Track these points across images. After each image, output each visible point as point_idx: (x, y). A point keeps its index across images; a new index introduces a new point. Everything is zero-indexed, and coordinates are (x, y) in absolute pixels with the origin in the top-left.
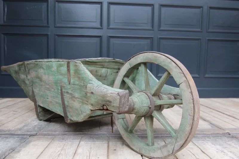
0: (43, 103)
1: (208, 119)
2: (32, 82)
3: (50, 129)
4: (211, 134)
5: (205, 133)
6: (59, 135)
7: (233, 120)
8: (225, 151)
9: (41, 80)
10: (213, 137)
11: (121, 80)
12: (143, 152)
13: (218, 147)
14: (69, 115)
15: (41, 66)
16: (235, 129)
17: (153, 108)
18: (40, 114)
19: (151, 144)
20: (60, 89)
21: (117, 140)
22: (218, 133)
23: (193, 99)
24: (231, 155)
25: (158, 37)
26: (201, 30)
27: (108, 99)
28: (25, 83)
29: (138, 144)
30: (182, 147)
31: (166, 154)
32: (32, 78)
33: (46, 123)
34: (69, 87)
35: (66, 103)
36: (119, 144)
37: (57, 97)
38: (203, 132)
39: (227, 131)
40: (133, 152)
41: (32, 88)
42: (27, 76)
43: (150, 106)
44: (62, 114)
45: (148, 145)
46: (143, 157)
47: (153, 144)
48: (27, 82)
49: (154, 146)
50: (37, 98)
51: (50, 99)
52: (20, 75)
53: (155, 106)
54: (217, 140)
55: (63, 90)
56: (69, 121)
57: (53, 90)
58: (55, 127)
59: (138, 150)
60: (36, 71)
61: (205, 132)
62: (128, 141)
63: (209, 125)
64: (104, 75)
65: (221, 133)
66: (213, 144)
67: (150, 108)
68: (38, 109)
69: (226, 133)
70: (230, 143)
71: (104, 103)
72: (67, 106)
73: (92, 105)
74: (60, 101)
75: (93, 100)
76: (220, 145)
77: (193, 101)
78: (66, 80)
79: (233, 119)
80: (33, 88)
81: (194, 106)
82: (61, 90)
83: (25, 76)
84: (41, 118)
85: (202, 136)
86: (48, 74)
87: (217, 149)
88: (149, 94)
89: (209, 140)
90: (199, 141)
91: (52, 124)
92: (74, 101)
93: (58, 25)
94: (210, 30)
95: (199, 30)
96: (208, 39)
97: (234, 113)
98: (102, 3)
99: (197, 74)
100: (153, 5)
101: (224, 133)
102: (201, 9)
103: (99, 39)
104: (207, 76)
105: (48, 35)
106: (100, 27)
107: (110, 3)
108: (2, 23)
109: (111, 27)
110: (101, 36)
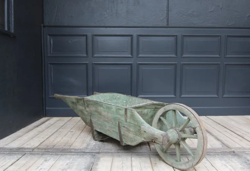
0: (100, 129)
2: (91, 113)
3: (106, 148)
4: (221, 152)
6: (115, 153)
7: (241, 140)
8: (227, 165)
9: (100, 114)
10: (221, 154)
11: (159, 118)
12: (174, 166)
13: (223, 162)
14: (124, 140)
15: (101, 105)
16: (240, 148)
17: (180, 139)
18: (96, 136)
19: (179, 161)
20: (118, 123)
21: (155, 157)
22: (226, 151)
23: (203, 137)
24: (230, 167)
25: (181, 63)
26: (220, 55)
27: (155, 137)
28: (83, 113)
29: (171, 160)
30: (197, 163)
31: (188, 167)
32: (91, 111)
33: (101, 143)
34: (125, 123)
35: (122, 133)
36: (157, 159)
37: (114, 128)
38: (215, 150)
40: (167, 165)
41: (90, 118)
42: (85, 108)
43: (179, 138)
44: (119, 140)
45: (177, 161)
46: (174, 169)
47: (180, 161)
48: (86, 113)
49: (181, 162)
50: (94, 125)
51: (108, 128)
52: (78, 105)
53: (181, 138)
54: (224, 157)
55: (120, 124)
56: (124, 144)
57: (111, 123)
58: (109, 146)
59: (171, 164)
60: (96, 107)
61: (217, 150)
62: (164, 158)
63: (221, 144)
64: (146, 113)
65: (228, 151)
66: (220, 160)
67: (178, 139)
68: (95, 132)
69: (232, 151)
70: (233, 159)
71: (153, 138)
72: (123, 135)
73: (145, 138)
74: (117, 131)
75: (145, 136)
76: (225, 161)
77: (203, 138)
78: (123, 119)
79: (241, 138)
80: (91, 118)
81: (204, 141)
82: (119, 124)
83: (83, 108)
84: (96, 139)
85: (214, 154)
86: (108, 112)
87: (222, 164)
88: (178, 131)
89: (218, 157)
90: (211, 157)
91: (106, 144)
92: (130, 133)
93: (95, 55)
94: (227, 56)
95: (218, 56)
96: (226, 64)
97: (244, 132)
98: (132, 35)
99: (216, 94)
100: (176, 36)
101: (231, 151)
102: (220, 37)
103: (130, 66)
104: (225, 96)
105: (87, 63)
106: (130, 56)
107: (139, 35)
108: (49, 55)
109: (140, 55)
110: (131, 64)
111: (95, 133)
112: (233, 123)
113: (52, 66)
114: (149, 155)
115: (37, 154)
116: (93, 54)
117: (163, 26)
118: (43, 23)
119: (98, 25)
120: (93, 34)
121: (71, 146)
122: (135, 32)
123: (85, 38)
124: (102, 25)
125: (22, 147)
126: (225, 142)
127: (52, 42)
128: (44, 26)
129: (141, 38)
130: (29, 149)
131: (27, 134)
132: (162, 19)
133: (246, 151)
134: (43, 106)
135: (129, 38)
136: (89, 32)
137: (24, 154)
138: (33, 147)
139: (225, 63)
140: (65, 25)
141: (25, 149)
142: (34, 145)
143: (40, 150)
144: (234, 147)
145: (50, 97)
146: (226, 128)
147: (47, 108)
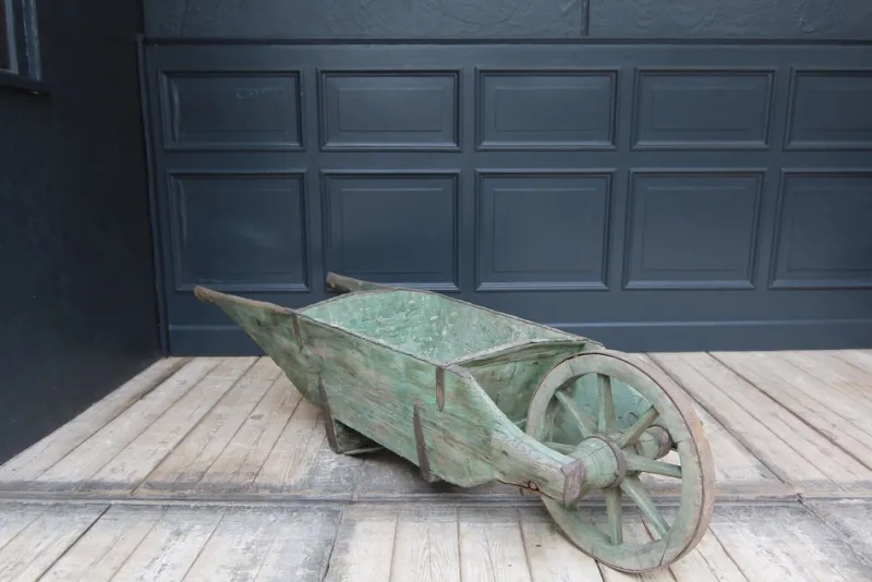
0: (352, 420)
1: (758, 444)
2: (321, 366)
3: (375, 481)
4: (756, 501)
5: (741, 496)
6: (403, 502)
7: (823, 451)
8: (777, 551)
9: (353, 374)
10: (759, 509)
11: (551, 397)
12: (599, 555)
13: (763, 539)
14: (432, 466)
15: (355, 344)
16: (819, 484)
17: (622, 474)
18: (338, 440)
19: (616, 541)
20: (411, 409)
22: (773, 497)
23: (702, 477)
24: (786, 561)
25: (629, 172)
26: (767, 143)
27: (540, 474)
28: (296, 362)
29: (588, 538)
31: (646, 565)
32: (321, 358)
33: (356, 462)
34: (439, 414)
35: (428, 443)
37: (401, 423)
38: (738, 492)
39: (797, 490)
40: (576, 551)
41: (320, 380)
42: (301, 348)
43: (618, 473)
44: (417, 463)
45: (609, 540)
46: (601, 565)
47: (621, 541)
48: (301, 359)
49: (622, 547)
50: (333, 405)
51: (377, 421)
52: (277, 336)
53: (628, 471)
54: (766, 519)
55: (422, 415)
56: (433, 479)
57: (389, 405)
58: (384, 477)
59: (588, 551)
60: (338, 350)
61: (742, 492)
62: (564, 527)
63: (758, 468)
64: (509, 376)
65: (780, 495)
66: (752, 530)
67: (617, 476)
68: (335, 428)
69: (794, 497)
70: (795, 529)
71: (531, 478)
72: (432, 450)
73: (503, 473)
74: (411, 433)
75: (505, 465)
76: (770, 534)
77: (703, 481)
78: (433, 401)
79: (823, 442)
80: (323, 381)
81: (703, 490)
82: (416, 415)
83: (294, 346)
84: (341, 448)
85: (734, 508)
86: (377, 370)
87: (760, 546)
88: (615, 446)
89: (748, 518)
90: (723, 521)
91: (373, 465)
92: (452, 445)
93: (331, 145)
94: (795, 144)
95: (760, 144)
96: (787, 173)
97: (835, 419)
98: (457, 72)
99: (747, 279)
100: (616, 71)
101: (790, 497)
102: (770, 75)
103: (449, 182)
104: (777, 283)
105: (302, 174)
106: (451, 145)
107: (482, 71)
108: (169, 145)
109: (486, 144)
110: (456, 174)
111: (336, 430)
112: (800, 380)
113: (179, 181)
114: (517, 509)
115: (149, 506)
116: (321, 141)
117: (570, 37)
118: (142, 31)
119: (337, 33)
120: (320, 68)
121: (257, 475)
122: (467, 60)
123: (291, 81)
124: (353, 34)
125: (96, 478)
126: (773, 460)
127: (176, 99)
128: (146, 42)
129: (490, 82)
130: (120, 485)
131: (111, 427)
132: (564, 10)
133: (840, 493)
134: (159, 322)
135: (448, 82)
136: (307, 61)
137: (104, 508)
138: (133, 480)
139: (784, 170)
140: (222, 34)
141: (108, 486)
142: (135, 471)
143: (157, 493)
144: (801, 478)
145: (178, 289)
146: (775, 401)
147: (171, 327)
